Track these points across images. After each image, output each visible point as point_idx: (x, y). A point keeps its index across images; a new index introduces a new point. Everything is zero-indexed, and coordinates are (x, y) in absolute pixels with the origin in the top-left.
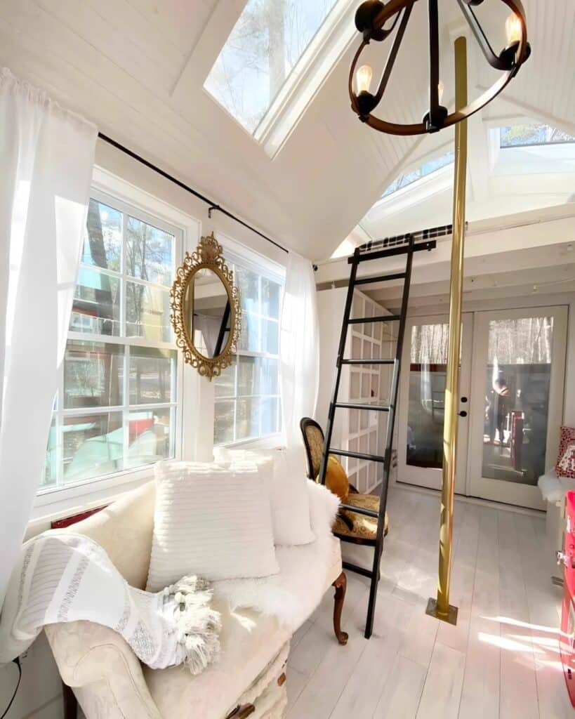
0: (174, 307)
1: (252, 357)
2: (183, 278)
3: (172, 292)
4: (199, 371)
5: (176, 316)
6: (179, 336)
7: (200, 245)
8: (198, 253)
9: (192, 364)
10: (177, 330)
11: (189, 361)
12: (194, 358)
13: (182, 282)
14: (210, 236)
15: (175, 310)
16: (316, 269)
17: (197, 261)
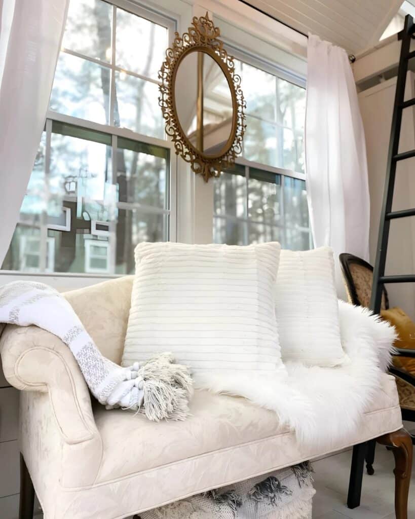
0: (162, 89)
1: (278, 174)
2: (172, 60)
3: (161, 73)
4: (192, 167)
5: (165, 99)
6: (168, 123)
7: (193, 27)
8: (189, 34)
9: (184, 157)
10: (166, 115)
11: (181, 153)
12: (186, 150)
13: (171, 64)
14: (204, 16)
15: (163, 93)
16: (353, 61)
17: (188, 42)
